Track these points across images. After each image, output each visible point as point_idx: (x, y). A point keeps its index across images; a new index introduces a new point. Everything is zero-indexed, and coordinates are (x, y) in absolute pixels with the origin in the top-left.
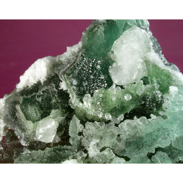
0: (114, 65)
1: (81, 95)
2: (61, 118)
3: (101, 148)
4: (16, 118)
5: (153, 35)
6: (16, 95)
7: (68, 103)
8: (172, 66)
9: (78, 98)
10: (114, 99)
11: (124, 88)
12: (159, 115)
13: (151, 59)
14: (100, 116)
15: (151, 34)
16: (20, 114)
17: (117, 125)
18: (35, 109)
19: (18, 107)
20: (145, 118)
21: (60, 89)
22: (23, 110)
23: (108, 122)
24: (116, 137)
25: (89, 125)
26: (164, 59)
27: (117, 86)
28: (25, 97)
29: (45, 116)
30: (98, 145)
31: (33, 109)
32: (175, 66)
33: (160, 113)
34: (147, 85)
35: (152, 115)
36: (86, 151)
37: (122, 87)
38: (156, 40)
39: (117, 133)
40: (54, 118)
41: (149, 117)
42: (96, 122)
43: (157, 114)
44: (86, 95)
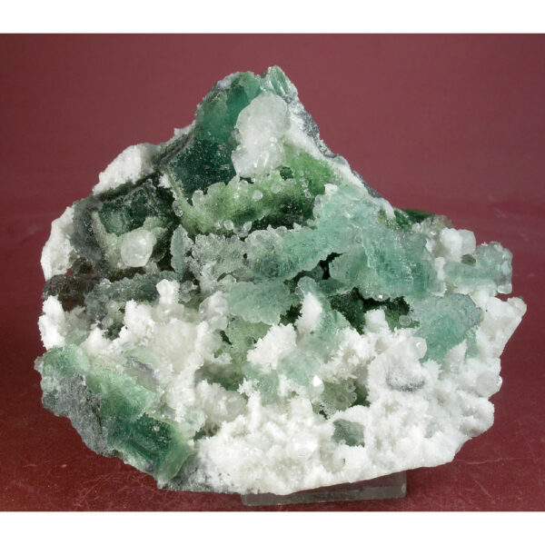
0: (238, 148)
1: (189, 191)
2: (161, 230)
3: (219, 275)
4: (92, 234)
5: (305, 109)
6: (92, 199)
7: (171, 208)
8: (336, 159)
9: (186, 197)
10: (237, 196)
11: (252, 183)
12: (306, 225)
13: (294, 141)
14: (218, 225)
15: (303, 107)
16: (98, 226)
17: (243, 239)
18: (121, 215)
19: (95, 215)
20: (285, 228)
21: (159, 185)
22: (102, 220)
23: (229, 235)
24: (242, 258)
25: (200, 239)
26: (324, 147)
27: (241, 178)
28: (106, 202)
29: (136, 228)
30: (214, 269)
31: (119, 217)
32: (342, 158)
33: (309, 222)
34: (289, 180)
35: (295, 225)
36: (197, 283)
37: (249, 180)
38: (310, 117)
39: (243, 252)
40: (149, 230)
41: (290, 226)
42: (212, 235)
43: (303, 224)
44: (196, 192)
